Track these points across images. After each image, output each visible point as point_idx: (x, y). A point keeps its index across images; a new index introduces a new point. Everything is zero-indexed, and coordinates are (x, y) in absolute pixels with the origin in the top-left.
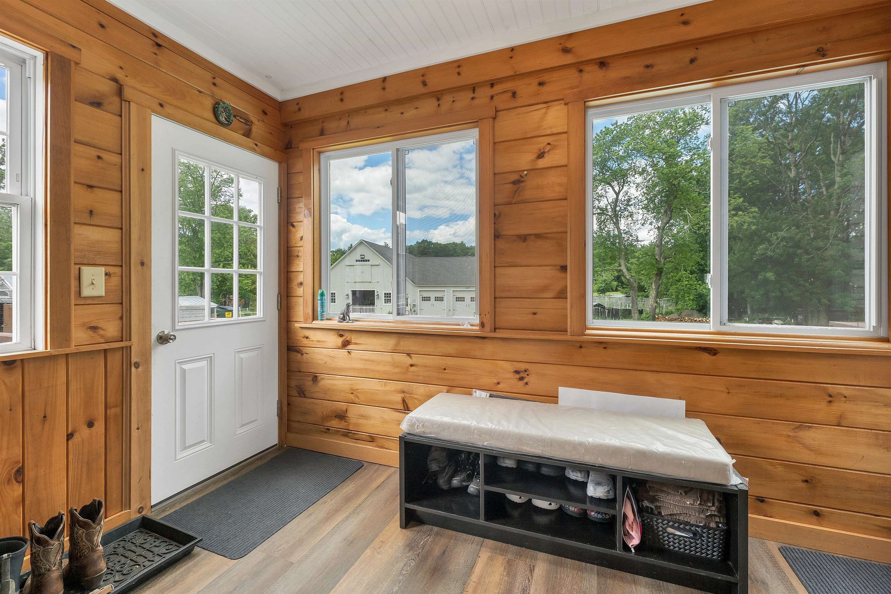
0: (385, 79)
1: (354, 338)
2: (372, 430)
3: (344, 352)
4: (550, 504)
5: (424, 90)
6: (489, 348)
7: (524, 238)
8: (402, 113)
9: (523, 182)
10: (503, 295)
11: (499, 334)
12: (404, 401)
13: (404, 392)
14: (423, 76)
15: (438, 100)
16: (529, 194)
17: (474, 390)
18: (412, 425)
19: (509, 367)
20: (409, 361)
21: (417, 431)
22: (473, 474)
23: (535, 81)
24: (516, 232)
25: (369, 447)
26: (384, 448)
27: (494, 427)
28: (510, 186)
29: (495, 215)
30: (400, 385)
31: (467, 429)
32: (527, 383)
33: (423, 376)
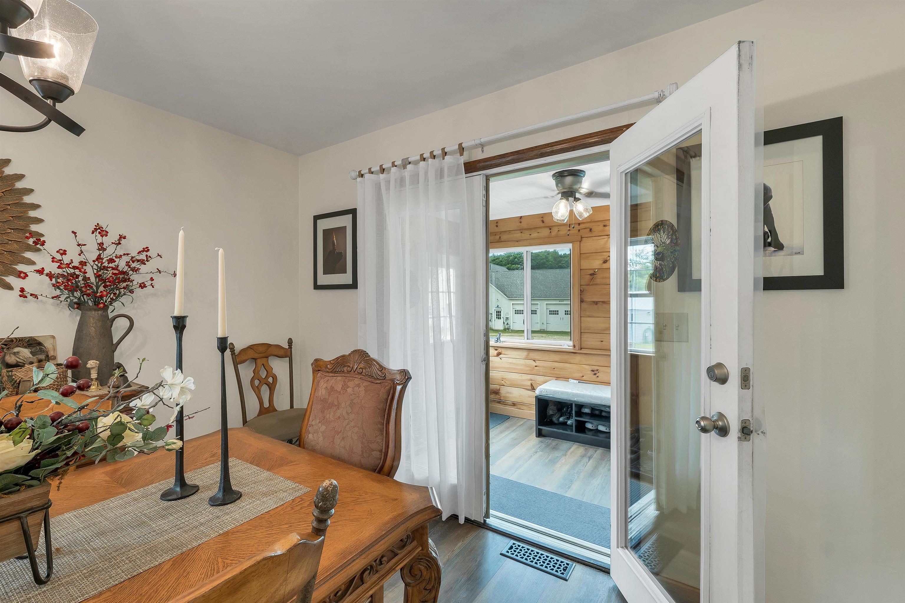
0: (521, 217)
1: (503, 351)
2: (514, 400)
3: (498, 358)
4: (606, 429)
5: (542, 225)
6: (578, 358)
7: (596, 303)
8: (530, 235)
9: (596, 274)
10: (585, 331)
11: (583, 351)
12: (532, 385)
13: (531, 380)
14: (542, 217)
15: (550, 229)
16: (598, 281)
17: (570, 379)
18: (541, 391)
19: (589, 368)
20: (534, 364)
21: (544, 394)
22: (570, 417)
23: (602, 224)
24: (592, 300)
25: (513, 408)
26: (520, 409)
27: (579, 392)
28: (589, 276)
29: (581, 290)
30: (529, 377)
31: (567, 393)
32: (598, 377)
33: (542, 372)
